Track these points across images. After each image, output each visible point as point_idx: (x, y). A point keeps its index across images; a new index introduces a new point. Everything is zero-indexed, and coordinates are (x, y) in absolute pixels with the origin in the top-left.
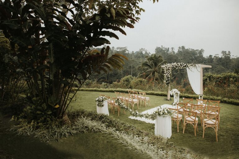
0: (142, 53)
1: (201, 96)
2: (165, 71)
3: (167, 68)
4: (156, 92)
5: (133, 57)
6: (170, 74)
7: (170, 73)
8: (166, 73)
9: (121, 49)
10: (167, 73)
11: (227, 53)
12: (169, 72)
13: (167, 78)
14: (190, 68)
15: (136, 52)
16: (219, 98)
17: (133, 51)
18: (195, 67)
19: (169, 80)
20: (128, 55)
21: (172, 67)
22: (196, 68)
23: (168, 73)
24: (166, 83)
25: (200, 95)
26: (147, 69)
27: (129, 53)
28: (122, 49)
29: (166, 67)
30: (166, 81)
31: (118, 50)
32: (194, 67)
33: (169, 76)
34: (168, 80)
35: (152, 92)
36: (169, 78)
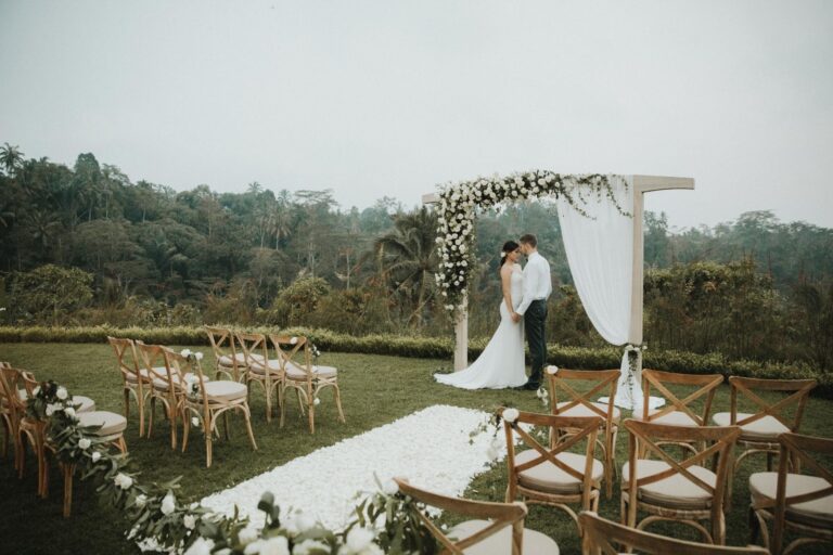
0: (384, 213)
1: (633, 354)
2: (442, 220)
3: (449, 204)
4: (401, 340)
5: (354, 225)
6: (467, 238)
7: (465, 232)
8: (444, 230)
9: (310, 195)
10: (451, 233)
11: (658, 217)
12: (464, 227)
13: (450, 260)
14: (574, 196)
15: (364, 212)
16: (715, 359)
17: (354, 208)
18: (604, 191)
19: (462, 268)
20: (336, 221)
21: (479, 194)
22: (610, 194)
23: (457, 229)
24: (447, 285)
25: (630, 348)
26: (395, 261)
27: (339, 214)
28: (313, 198)
29: (444, 202)
30: (443, 276)
31: (302, 201)
32: (596, 192)
33: (463, 248)
34: (457, 270)
35: (379, 338)
36: (460, 259)
